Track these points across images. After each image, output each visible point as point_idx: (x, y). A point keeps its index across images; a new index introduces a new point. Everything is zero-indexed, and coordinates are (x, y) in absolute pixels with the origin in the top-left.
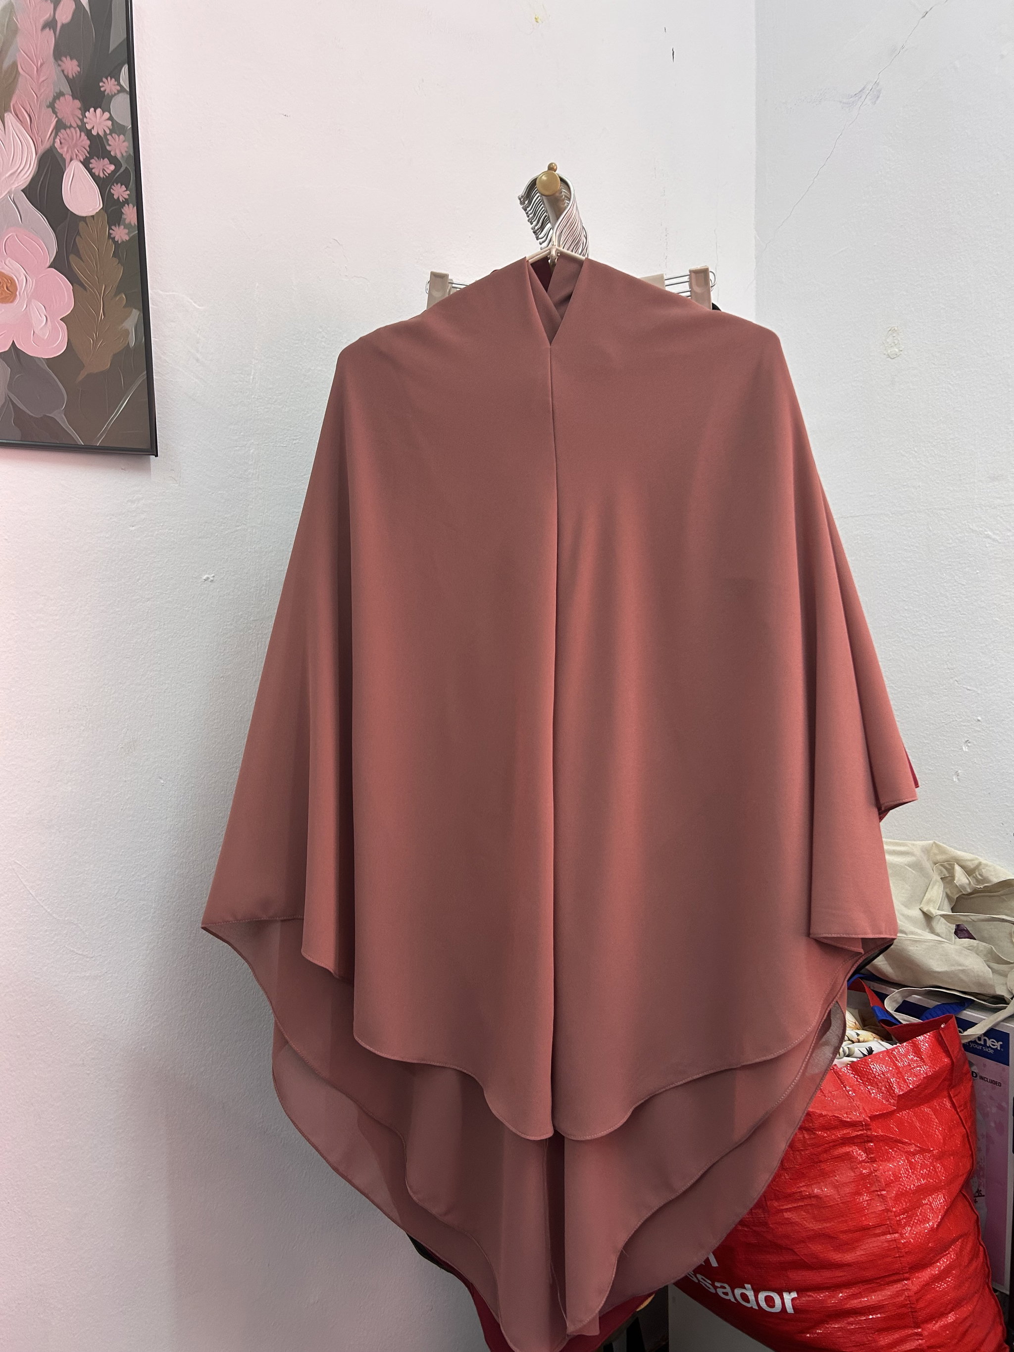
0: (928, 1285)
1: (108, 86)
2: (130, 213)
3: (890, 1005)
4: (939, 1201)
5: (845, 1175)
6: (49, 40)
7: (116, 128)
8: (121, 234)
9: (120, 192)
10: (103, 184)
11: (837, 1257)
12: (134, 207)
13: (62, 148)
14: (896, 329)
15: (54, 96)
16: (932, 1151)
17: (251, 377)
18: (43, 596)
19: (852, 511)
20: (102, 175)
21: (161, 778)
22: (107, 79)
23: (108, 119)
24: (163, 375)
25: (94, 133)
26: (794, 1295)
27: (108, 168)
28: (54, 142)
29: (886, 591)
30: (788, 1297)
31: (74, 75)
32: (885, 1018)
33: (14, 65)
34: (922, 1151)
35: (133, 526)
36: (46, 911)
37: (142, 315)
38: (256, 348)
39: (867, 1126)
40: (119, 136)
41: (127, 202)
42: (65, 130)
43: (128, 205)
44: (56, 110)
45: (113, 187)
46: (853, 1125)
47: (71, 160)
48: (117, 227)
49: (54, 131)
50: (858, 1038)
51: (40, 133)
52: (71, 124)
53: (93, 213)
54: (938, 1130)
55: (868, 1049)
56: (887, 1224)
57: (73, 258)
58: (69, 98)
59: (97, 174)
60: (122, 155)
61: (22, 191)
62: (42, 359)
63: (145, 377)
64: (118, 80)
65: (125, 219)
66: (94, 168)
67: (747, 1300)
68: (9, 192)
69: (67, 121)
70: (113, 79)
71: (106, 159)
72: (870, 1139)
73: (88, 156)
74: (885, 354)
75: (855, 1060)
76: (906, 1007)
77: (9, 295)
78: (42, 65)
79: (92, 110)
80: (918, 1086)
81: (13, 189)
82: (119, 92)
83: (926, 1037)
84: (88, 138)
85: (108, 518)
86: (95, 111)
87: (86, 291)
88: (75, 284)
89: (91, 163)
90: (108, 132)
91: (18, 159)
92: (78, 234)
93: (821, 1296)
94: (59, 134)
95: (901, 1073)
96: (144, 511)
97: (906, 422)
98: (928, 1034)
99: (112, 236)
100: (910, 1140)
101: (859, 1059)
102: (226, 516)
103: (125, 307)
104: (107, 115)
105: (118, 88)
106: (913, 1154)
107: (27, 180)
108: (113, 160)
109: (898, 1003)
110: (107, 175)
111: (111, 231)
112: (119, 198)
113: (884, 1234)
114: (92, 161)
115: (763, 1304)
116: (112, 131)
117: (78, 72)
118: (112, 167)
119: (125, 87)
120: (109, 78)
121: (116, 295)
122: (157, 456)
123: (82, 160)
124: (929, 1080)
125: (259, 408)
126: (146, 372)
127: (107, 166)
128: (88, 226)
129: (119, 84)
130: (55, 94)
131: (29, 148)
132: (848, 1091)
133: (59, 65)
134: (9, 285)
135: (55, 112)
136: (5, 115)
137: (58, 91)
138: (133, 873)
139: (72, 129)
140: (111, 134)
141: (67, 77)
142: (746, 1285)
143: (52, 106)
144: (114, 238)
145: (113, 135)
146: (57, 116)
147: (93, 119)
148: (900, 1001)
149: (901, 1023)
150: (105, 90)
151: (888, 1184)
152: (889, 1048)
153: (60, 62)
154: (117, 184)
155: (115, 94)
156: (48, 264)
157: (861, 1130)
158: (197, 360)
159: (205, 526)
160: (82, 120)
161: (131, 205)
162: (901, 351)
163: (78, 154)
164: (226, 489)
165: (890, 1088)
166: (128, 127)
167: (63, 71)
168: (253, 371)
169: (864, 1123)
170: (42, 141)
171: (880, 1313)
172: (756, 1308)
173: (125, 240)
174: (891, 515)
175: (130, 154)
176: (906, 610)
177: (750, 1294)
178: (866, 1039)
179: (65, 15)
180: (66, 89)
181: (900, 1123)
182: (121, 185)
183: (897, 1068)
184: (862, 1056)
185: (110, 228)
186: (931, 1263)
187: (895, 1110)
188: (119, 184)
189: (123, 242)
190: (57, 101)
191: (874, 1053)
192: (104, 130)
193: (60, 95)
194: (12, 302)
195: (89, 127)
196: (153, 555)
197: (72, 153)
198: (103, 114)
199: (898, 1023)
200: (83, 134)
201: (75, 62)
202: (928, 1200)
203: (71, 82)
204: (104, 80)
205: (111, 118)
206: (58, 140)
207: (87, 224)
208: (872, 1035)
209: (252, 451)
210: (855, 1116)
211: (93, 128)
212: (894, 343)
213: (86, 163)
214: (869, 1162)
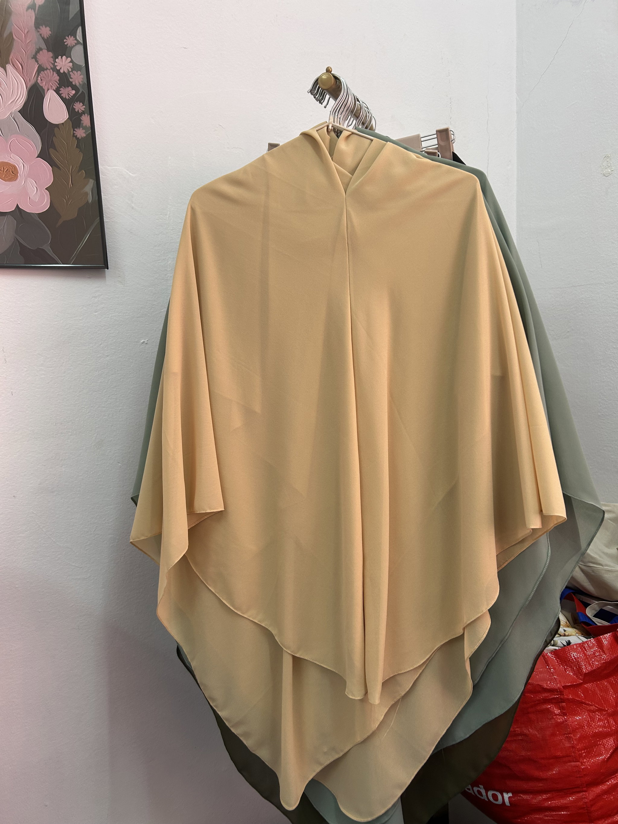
0: (599, 796)
1: (70, 41)
2: (85, 120)
3: (590, 612)
4: (610, 742)
5: (545, 723)
6: (31, 16)
7: (75, 67)
8: (81, 133)
9: (79, 107)
10: (68, 103)
11: (537, 774)
12: (88, 115)
13: (42, 83)
14: (609, 156)
15: (36, 51)
16: (607, 710)
17: (168, 216)
18: (43, 356)
19: (579, 282)
20: (67, 97)
21: (119, 463)
22: (69, 37)
23: (70, 62)
24: (111, 219)
25: (62, 71)
26: (510, 795)
27: (71, 93)
28: (37, 80)
29: (601, 336)
31: (48, 37)
32: (585, 621)
33: (11, 34)
34: (600, 710)
35: (96, 312)
36: (53, 541)
37: (95, 182)
38: (170, 198)
39: (561, 692)
40: (77, 72)
41: (83, 113)
42: (44, 72)
43: (84, 115)
44: (37, 59)
45: (75, 104)
46: (552, 691)
47: (48, 90)
48: (78, 129)
49: (37, 73)
50: (565, 633)
51: (28, 75)
52: (47, 67)
53: (63, 122)
54: (613, 697)
55: (567, 641)
56: (572, 756)
57: (51, 151)
58: (45, 51)
59: (64, 97)
60: (80, 83)
61: (19, 111)
62: (35, 214)
63: (99, 221)
64: (75, 37)
65: (83, 123)
66: (62, 94)
68: (11, 113)
69: (44, 66)
70: (72, 37)
71: (70, 87)
72: (563, 701)
73: (58, 86)
74: (601, 174)
75: (557, 648)
76: (601, 614)
77: (13, 176)
78: (27, 32)
79: (60, 57)
80: (599, 668)
81: (13, 111)
82: (76, 44)
83: (607, 636)
84: (58, 75)
85: (80, 308)
86: (62, 58)
87: (60, 170)
88: (53, 167)
89: (61, 91)
90: (70, 70)
91: (15, 93)
92: (54, 135)
93: (527, 797)
94: (40, 74)
95: (587, 658)
96: (103, 303)
97: (615, 220)
98: (609, 634)
99: (75, 135)
100: (592, 703)
101: (560, 648)
102: (154, 303)
103: (85, 178)
104: (69, 59)
105: (76, 42)
106: (594, 712)
107: (22, 104)
108: (74, 87)
109: (596, 610)
110: (71, 97)
111: (74, 132)
112: (78, 111)
113: (570, 762)
114: (61, 89)
116: (73, 69)
117: (50, 34)
118: (74, 92)
119: (79, 40)
120: (70, 36)
121: (79, 171)
122: (108, 269)
123: (55, 89)
124: (607, 664)
125: (173, 235)
126: (99, 218)
127: (70, 91)
128: (60, 129)
129: (76, 39)
130: (37, 50)
131: (22, 85)
132: (550, 669)
133: (38, 32)
134: (13, 170)
135: (37, 61)
136: (7, 65)
137: (38, 47)
138: (104, 519)
139: (48, 71)
140: (72, 71)
141: (43, 38)
143: (35, 57)
144: (77, 136)
145: (73, 72)
146: (38, 64)
147: (61, 63)
148: (598, 609)
149: (596, 624)
150: (68, 44)
151: (574, 731)
152: (584, 641)
153: (39, 30)
154: (77, 102)
155: (74, 46)
156: (36, 156)
157: (557, 695)
158: (133, 208)
159: (141, 310)
160: (54, 64)
161: (86, 115)
162: (613, 171)
163: (53, 86)
164: (154, 287)
165: (580, 668)
166: (83, 65)
167: (41, 35)
168: (168, 213)
169: (559, 690)
170: (29, 79)
171: (566, 811)
173: (83, 137)
174: (605, 284)
175: (85, 83)
176: (614, 348)
178: (570, 634)
180: (43, 46)
181: (585, 691)
182: (80, 103)
183: (585, 655)
184: (562, 646)
185: (74, 130)
186: (602, 782)
187: (582, 683)
188: (79, 102)
189: (82, 138)
190: (38, 54)
191: (571, 644)
192: (68, 69)
193: (39, 50)
194: (15, 180)
195: (58, 68)
196: (109, 329)
197: (48, 85)
198: (67, 59)
199: (594, 624)
200: (55, 73)
201: (48, 28)
202: (602, 742)
203: (46, 41)
204: (67, 37)
205: (72, 61)
206: (39, 79)
207: (59, 129)
208: (575, 631)
209: (169, 262)
210: (554, 685)
211: (61, 68)
212: (608, 165)
213: (57, 91)
214: (562, 715)
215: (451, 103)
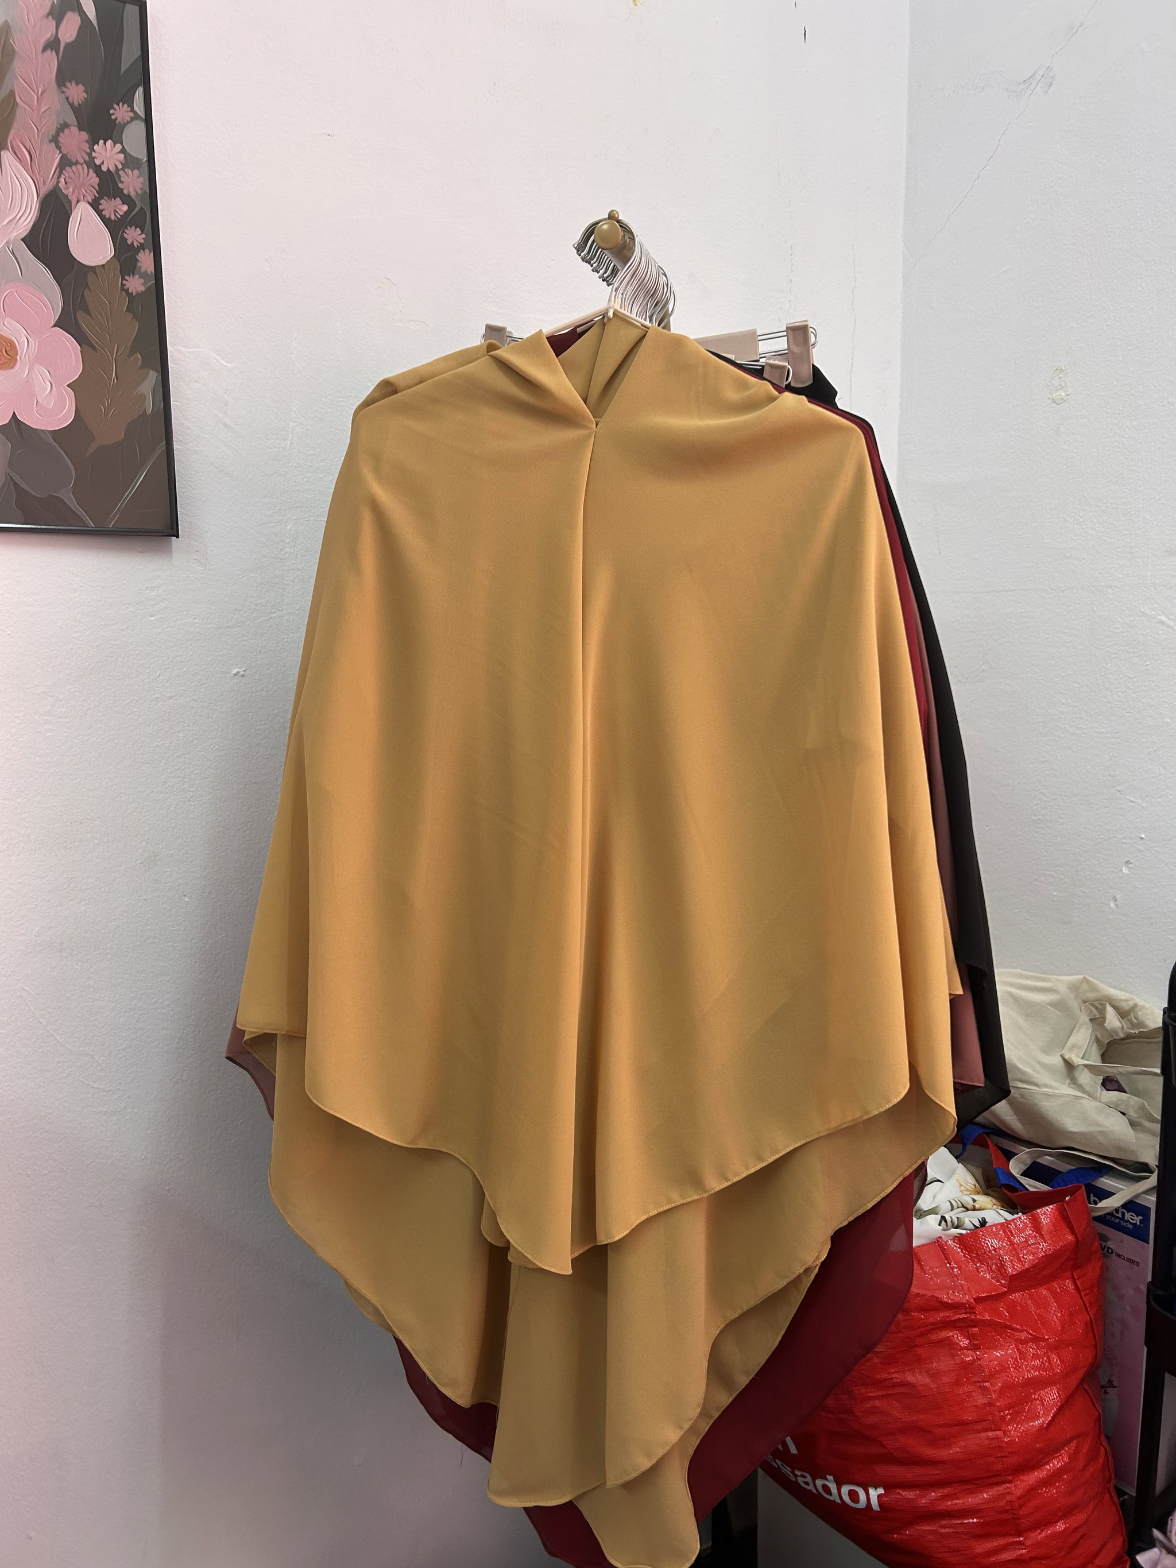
0: (1032, 1490)
1: (120, 113)
2: (146, 260)
3: (1015, 1168)
4: (1052, 1396)
5: (943, 1363)
6: (51, 62)
7: (130, 162)
8: (136, 285)
9: (134, 236)
10: (115, 228)
11: (930, 1452)
12: (150, 253)
13: (67, 188)
14: (1064, 368)
15: (57, 127)
16: (1048, 1339)
17: (289, 442)
18: (51, 696)
19: (1005, 584)
20: (113, 217)
21: (185, 896)
22: (119, 105)
23: (120, 152)
24: (186, 444)
25: (104, 168)
26: (881, 1491)
27: (120, 209)
28: (58, 182)
29: (1042, 681)
30: (874, 1493)
31: (80, 102)
32: (1007, 1182)
33: (12, 94)
34: (1035, 1340)
35: (152, 616)
36: (58, 1041)
37: (160, 377)
38: (294, 409)
39: (970, 1309)
40: (132, 172)
41: (142, 247)
42: (71, 167)
43: (144, 251)
44: (61, 145)
45: (126, 231)
46: (955, 1307)
47: (78, 202)
48: (131, 277)
49: (58, 169)
50: (974, 1204)
51: (42, 173)
52: (77, 160)
53: (104, 262)
54: (1056, 1316)
55: (981, 1220)
56: (989, 1420)
57: (81, 315)
58: (74, 130)
59: (107, 216)
60: (137, 193)
61: (22, 240)
62: (47, 432)
63: (165, 447)
64: (131, 106)
65: (141, 267)
66: (104, 210)
67: (830, 1493)
68: (7, 242)
69: (72, 158)
70: (126, 105)
71: (118, 199)
72: (974, 1324)
73: (97, 196)
74: (1049, 398)
75: (964, 1232)
76: (1034, 1171)
77: (8, 361)
78: (42, 94)
79: (102, 142)
80: (1034, 1266)
81: (12, 239)
82: (132, 119)
83: (1047, 1210)
84: (98, 176)
85: (124, 608)
86: (105, 144)
87: (96, 351)
88: (83, 345)
89: (101, 204)
90: (120, 167)
91: (17, 204)
92: (87, 286)
93: (910, 1494)
94: (64, 172)
95: (1015, 1250)
96: (165, 599)
97: (1071, 481)
98: (1051, 1206)
99: (125, 287)
100: (1022, 1326)
101: (969, 1231)
102: (259, 602)
103: (141, 368)
104: (119, 147)
105: (132, 114)
106: (1025, 1342)
107: (28, 226)
108: (126, 199)
109: (1026, 1165)
110: (119, 217)
111: (124, 282)
112: (133, 243)
113: (986, 1430)
114: (102, 201)
115: (846, 1498)
116: (125, 166)
117: (85, 98)
118: (125, 208)
119: (141, 115)
120: (121, 104)
121: (130, 355)
122: (178, 537)
123: (91, 201)
124: (1048, 1259)
125: (297, 478)
126: (164, 442)
127: (119, 207)
128: (98, 277)
129: (133, 110)
130: (59, 127)
131: (30, 193)
132: (953, 1269)
133: (63, 92)
134: (8, 349)
135: (58, 147)
136: (2, 153)
137: (61, 122)
138: (154, 1000)
139: (79, 166)
140: (123, 169)
141: (72, 105)
142: (828, 1477)
143: (55, 140)
144: (128, 289)
145: (126, 170)
146: (60, 152)
147: (103, 153)
148: (1029, 1162)
149: (1027, 1189)
150: (117, 118)
151: (993, 1375)
152: (1009, 1219)
153: (64, 89)
154: (131, 227)
155: (128, 122)
156: (53, 323)
157: (964, 1313)
158: (226, 425)
159: (235, 614)
160: (90, 155)
161: (147, 251)
162: (1069, 395)
163: (87, 194)
164: (259, 571)
165: (1001, 1267)
166: (142, 160)
167: (67, 98)
168: (290, 436)
169: (967, 1306)
170: (44, 181)
171: (977, 1518)
172: (839, 1501)
173: (140, 292)
174: (1050, 591)
175: (146, 192)
176: (1063, 704)
177: (833, 1487)
178: (982, 1207)
179: (69, 30)
180: (72, 119)
181: (1011, 1307)
182: (136, 228)
183: (1012, 1243)
184: (973, 1227)
185: (123, 279)
186: (1038, 1465)
187: (1006, 1291)
188: (133, 227)
189: (138, 294)
190: (61, 134)
191: (987, 1225)
192: (115, 165)
193: (64, 127)
194: (12, 368)
195: (98, 162)
196: (175, 649)
197: (79, 193)
198: (114, 146)
199: (1023, 1189)
200: (91, 171)
201: (81, 87)
202: (1039, 1395)
203: (77, 110)
204: (115, 106)
205: (123, 151)
206: (62, 180)
207: (96, 275)
208: (991, 1201)
209: (289, 527)
210: (959, 1297)
211: (103, 163)
212: (1061, 385)
213: (95, 205)
214: (971, 1349)
215: (791, 255)
